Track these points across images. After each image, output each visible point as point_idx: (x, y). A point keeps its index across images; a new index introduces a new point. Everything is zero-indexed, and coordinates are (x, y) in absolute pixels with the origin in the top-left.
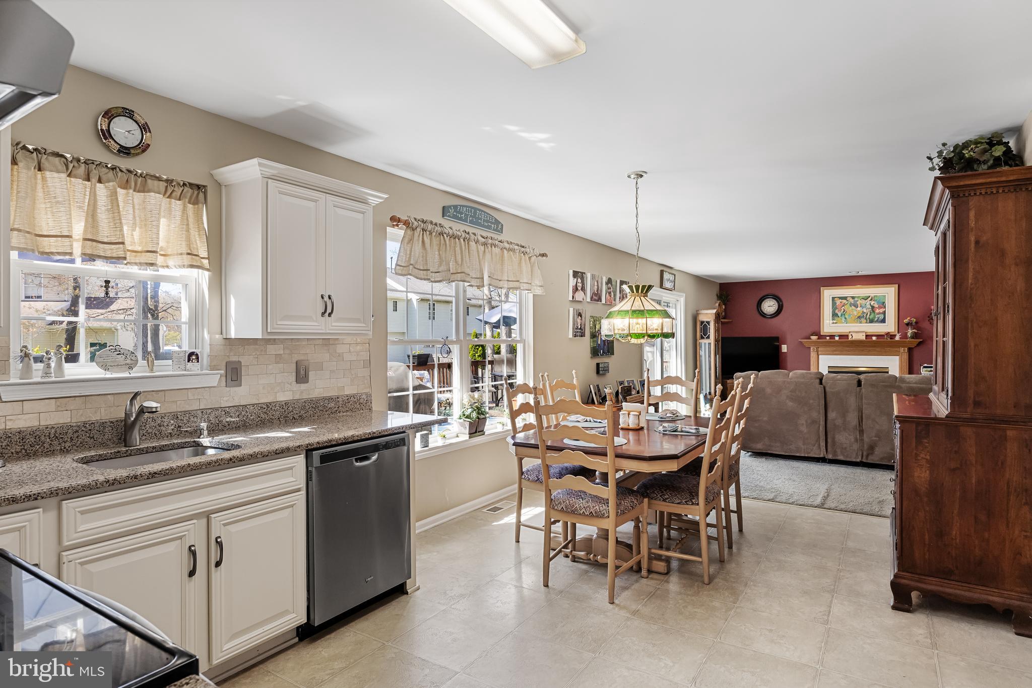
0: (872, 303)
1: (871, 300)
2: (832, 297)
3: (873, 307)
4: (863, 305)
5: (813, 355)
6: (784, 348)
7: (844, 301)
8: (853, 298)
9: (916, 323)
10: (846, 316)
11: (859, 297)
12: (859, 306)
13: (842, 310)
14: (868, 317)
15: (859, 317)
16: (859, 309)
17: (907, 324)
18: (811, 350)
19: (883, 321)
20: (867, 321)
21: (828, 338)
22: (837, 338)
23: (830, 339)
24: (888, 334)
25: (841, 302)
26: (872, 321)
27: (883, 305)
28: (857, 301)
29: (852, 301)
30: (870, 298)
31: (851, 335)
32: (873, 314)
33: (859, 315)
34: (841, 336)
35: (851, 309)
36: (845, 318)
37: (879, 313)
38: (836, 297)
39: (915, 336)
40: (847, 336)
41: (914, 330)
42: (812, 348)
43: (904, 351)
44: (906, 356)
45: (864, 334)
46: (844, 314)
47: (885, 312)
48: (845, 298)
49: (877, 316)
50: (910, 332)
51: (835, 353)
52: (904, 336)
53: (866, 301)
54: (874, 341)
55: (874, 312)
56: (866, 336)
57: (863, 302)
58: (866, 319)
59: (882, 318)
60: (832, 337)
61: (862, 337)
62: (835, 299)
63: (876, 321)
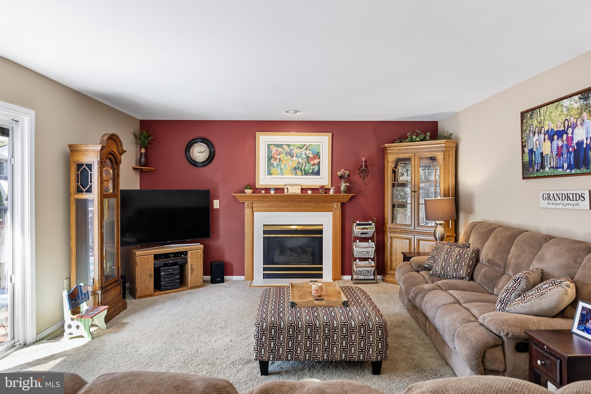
0: (307, 153)
1: (306, 149)
2: (268, 144)
3: (308, 157)
4: (298, 155)
5: (247, 211)
6: (216, 204)
7: (280, 149)
8: (289, 146)
9: (349, 175)
10: (282, 167)
11: (294, 145)
12: (295, 155)
13: (278, 160)
14: (303, 168)
15: (295, 169)
16: (294, 158)
17: (341, 177)
18: (246, 206)
19: (318, 173)
20: (302, 173)
21: (263, 192)
22: (272, 192)
23: (265, 193)
24: (322, 187)
25: (277, 151)
26: (306, 174)
27: (317, 155)
28: (293, 150)
29: (287, 149)
30: (305, 148)
31: (287, 188)
32: (308, 166)
33: (295, 165)
34: (277, 190)
35: (286, 158)
36: (281, 169)
37: (314, 165)
38: (272, 145)
39: (348, 190)
40: (283, 189)
41: (347, 184)
42: (246, 204)
43: (337, 206)
44: (339, 212)
45: (300, 188)
46: (280, 164)
47: (319, 162)
48: (280, 146)
49: (312, 168)
50: (343, 186)
51: (270, 209)
52: (338, 190)
53: (302, 150)
54: (309, 195)
55: (309, 163)
56: (302, 189)
57: (299, 151)
58: (301, 170)
59: (317, 170)
60: (267, 190)
61: (297, 191)
62: (271, 146)
63: (311, 174)
